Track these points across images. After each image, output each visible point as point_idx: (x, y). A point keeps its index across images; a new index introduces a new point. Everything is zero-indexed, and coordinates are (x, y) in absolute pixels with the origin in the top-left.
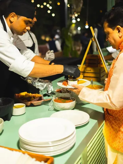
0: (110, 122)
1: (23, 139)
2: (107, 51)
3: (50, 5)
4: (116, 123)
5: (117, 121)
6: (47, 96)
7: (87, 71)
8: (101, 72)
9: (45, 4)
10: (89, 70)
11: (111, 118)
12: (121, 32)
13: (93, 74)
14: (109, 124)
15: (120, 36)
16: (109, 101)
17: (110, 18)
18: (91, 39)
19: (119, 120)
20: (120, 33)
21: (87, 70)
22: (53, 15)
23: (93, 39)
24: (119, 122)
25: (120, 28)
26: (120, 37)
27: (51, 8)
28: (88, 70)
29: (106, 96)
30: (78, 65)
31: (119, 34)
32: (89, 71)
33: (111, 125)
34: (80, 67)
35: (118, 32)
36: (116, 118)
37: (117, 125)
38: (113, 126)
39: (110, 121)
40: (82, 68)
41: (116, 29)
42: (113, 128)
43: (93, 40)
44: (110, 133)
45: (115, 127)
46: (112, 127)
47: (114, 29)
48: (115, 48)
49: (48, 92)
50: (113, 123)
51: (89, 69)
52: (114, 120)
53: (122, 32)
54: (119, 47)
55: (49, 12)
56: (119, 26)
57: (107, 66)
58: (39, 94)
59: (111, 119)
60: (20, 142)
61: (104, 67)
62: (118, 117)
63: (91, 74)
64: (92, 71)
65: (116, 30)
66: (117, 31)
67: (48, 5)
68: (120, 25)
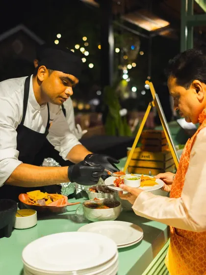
0: (179, 248)
1: (29, 267)
2: (179, 125)
3: (86, 50)
4: (188, 249)
5: (191, 246)
6: (74, 198)
7: (143, 158)
8: (167, 159)
9: (77, 47)
10: (147, 157)
11: (181, 240)
12: (202, 91)
13: (154, 162)
14: (177, 251)
15: (200, 98)
16: (184, 216)
17: (180, 68)
18: (150, 103)
19: (195, 246)
20: (199, 92)
21: (142, 156)
22: (91, 66)
23: (153, 102)
24: (194, 248)
25: (198, 84)
26: (200, 101)
27: (87, 54)
28: (145, 157)
29: (179, 207)
30: (129, 148)
31: (199, 95)
32: (146, 159)
33: (181, 253)
34: (130, 150)
35: (196, 92)
36: (189, 241)
37: (191, 252)
38: (185, 254)
39: (178, 246)
40: (134, 152)
41: (191, 86)
42: (185, 258)
43: (154, 105)
44: (179, 266)
45: (188, 256)
46: (183, 256)
47: (187, 88)
48: (190, 121)
49: (75, 191)
50: (184, 249)
51: (146, 154)
52: (186, 244)
53: (204, 90)
54: (198, 117)
55: (84, 60)
56: (197, 81)
57: (177, 150)
58: (61, 194)
59: (181, 243)
60: (25, 272)
61: (170, 152)
62: (192, 239)
63: (149, 162)
64: (151, 158)
65: (193, 88)
66: (195, 90)
67: (82, 50)
68: (198, 79)
